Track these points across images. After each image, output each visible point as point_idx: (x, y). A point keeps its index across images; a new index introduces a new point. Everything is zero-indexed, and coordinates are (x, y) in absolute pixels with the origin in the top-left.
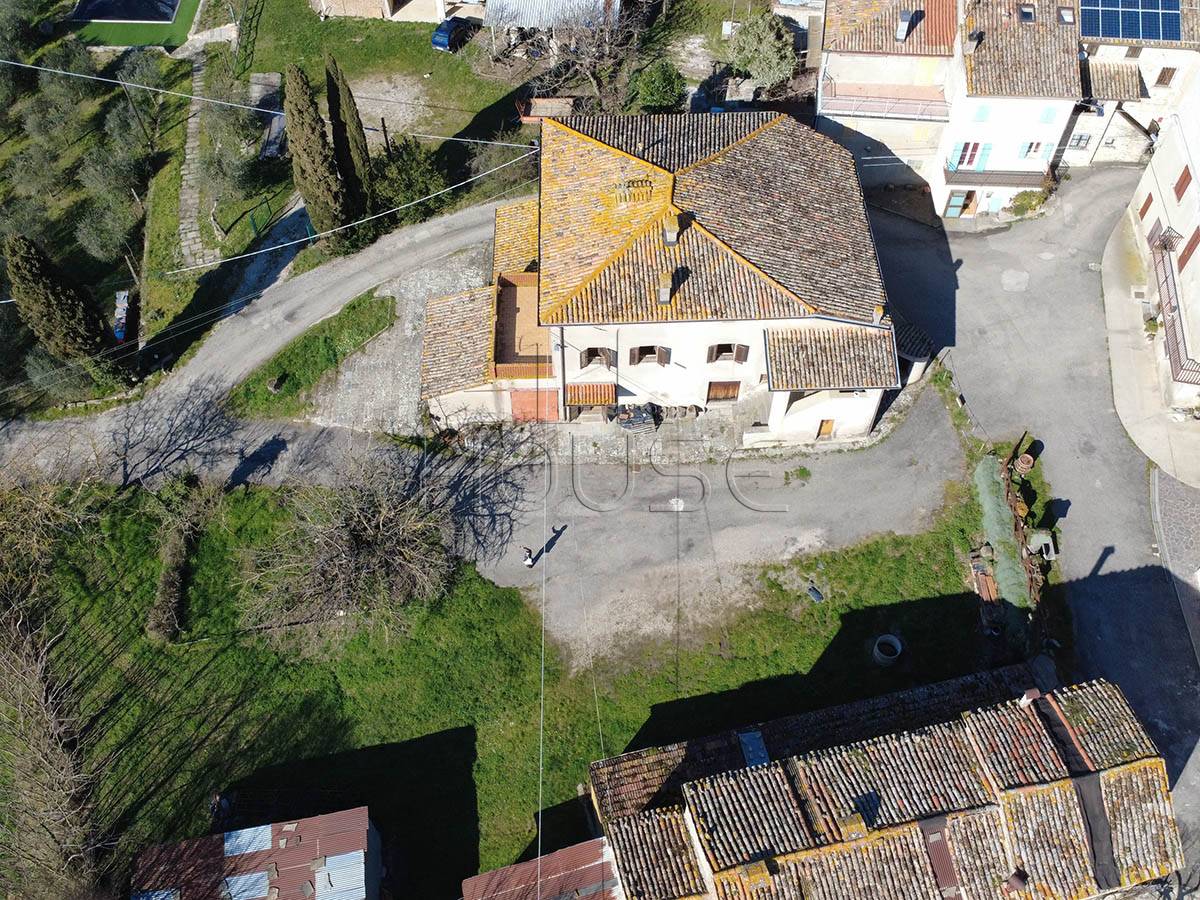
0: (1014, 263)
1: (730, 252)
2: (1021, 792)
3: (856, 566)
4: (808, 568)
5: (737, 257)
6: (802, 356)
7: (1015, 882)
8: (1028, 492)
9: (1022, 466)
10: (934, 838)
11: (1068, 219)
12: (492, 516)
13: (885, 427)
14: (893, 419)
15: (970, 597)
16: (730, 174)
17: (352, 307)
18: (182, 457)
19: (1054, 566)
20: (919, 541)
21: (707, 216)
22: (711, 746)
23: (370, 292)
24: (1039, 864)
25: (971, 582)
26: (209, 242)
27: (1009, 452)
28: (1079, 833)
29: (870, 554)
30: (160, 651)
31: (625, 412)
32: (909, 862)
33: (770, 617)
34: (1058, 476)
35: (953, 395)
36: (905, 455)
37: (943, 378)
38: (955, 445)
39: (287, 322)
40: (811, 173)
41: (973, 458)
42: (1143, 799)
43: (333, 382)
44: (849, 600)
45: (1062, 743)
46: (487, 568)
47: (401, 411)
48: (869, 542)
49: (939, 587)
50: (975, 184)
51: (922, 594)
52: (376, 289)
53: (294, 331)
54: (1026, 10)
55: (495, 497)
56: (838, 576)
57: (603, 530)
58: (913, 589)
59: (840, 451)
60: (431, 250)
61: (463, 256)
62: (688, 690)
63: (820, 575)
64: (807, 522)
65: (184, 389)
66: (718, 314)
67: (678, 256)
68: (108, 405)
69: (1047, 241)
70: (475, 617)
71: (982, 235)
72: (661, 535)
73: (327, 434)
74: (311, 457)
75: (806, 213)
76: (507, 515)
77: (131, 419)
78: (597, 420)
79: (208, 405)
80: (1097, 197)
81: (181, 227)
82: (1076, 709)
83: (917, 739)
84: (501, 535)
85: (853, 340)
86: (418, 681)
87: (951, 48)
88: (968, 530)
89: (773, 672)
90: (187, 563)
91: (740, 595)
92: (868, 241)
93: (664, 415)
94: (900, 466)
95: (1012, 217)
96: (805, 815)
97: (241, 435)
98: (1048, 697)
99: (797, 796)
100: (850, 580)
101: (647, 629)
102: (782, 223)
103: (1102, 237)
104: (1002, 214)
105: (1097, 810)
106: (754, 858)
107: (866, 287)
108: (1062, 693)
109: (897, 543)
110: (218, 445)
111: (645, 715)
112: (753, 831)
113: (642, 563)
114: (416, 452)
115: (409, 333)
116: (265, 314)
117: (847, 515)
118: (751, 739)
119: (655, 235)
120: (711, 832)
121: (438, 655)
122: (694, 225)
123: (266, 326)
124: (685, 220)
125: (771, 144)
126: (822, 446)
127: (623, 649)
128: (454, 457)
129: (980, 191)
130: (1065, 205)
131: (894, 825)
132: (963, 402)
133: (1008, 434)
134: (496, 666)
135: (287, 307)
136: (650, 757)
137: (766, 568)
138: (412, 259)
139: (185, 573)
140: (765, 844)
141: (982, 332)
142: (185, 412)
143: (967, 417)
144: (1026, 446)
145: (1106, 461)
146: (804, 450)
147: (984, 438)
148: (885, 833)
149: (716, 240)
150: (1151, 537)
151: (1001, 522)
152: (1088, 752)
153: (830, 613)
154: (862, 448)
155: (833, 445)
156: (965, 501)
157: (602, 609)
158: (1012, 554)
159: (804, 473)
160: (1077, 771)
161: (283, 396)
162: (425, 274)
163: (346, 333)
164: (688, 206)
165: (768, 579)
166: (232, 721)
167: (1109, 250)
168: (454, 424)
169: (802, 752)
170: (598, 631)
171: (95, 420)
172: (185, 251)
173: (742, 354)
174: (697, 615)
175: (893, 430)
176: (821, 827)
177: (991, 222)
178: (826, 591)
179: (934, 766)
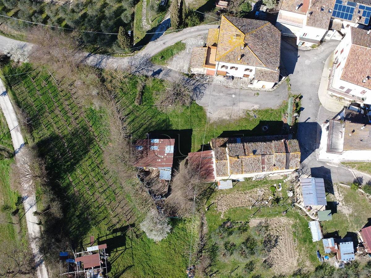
0: (308, 58)
1: (253, 53)
2: (277, 153)
3: (263, 113)
4: (255, 112)
5: (253, 54)
6: (262, 74)
7: (273, 166)
8: (297, 105)
9: (297, 100)
10: (263, 158)
11: (322, 51)
12: (200, 92)
13: (275, 88)
14: (277, 87)
15: (282, 122)
16: (256, 36)
17: (177, 44)
18: (142, 70)
19: (298, 119)
20: (276, 110)
21: (250, 44)
22: (232, 139)
23: (181, 41)
24: (278, 164)
25: (283, 119)
26: (148, 23)
27: (296, 97)
28: (285, 161)
29: (267, 111)
30: (137, 107)
31: (227, 76)
32: (258, 161)
33: (246, 119)
34: (304, 103)
35: (289, 84)
36: (277, 94)
37: (288, 80)
38: (287, 94)
39: (163, 45)
40: (272, 36)
41: (289, 97)
42: (296, 158)
43: (172, 59)
44: (261, 119)
45: (286, 148)
46: (197, 102)
47: (185, 68)
48: (267, 109)
49: (277, 119)
50: (305, 41)
51: (274, 120)
52: (182, 41)
53: (165, 47)
54: (322, 8)
55: (201, 89)
56: (260, 114)
57: (219, 98)
58: (272, 119)
59: (266, 91)
60: (194, 34)
61: (200, 37)
62: (230, 129)
63: (257, 113)
64: (256, 103)
65: (142, 55)
66: (248, 64)
67: (243, 52)
68: (127, 56)
69: (316, 55)
70: (194, 110)
71: (304, 51)
72: (230, 101)
73: (170, 70)
74: (167, 74)
75: (268, 46)
76: (203, 92)
77: (132, 60)
78: (221, 77)
79: (147, 60)
80: (329, 47)
81: (143, 18)
82: (290, 143)
83: (264, 143)
84: (201, 96)
85: (272, 73)
86: (183, 120)
87: (306, 13)
88: (285, 110)
89: (245, 129)
90: (142, 91)
91: (242, 115)
92: (279, 53)
93: (234, 78)
94: (276, 96)
95: (311, 48)
96: (245, 151)
97: (153, 67)
98: (287, 141)
99: (244, 149)
100: (262, 115)
101: (224, 118)
102: (263, 47)
103: (327, 56)
104: (309, 47)
105: (288, 158)
106: (236, 156)
107: (276, 62)
108: (289, 140)
109: (272, 110)
110: (149, 68)
111: (222, 132)
112: (236, 152)
113: (226, 105)
114: (187, 77)
115: (188, 52)
116: (159, 42)
117: (264, 103)
118: (239, 139)
119: (239, 47)
120: (230, 151)
121: (187, 116)
122: (247, 46)
123: (159, 45)
124: (246, 45)
125: (265, 29)
126: (262, 89)
127: (219, 120)
128: (194, 79)
129: (306, 43)
130: (322, 47)
131: (257, 155)
132: (291, 85)
133: (297, 93)
134: (197, 119)
135: (164, 41)
136: (221, 139)
137: (247, 110)
138: (189, 35)
139: (142, 93)
140: (237, 154)
141: (298, 72)
142: (143, 60)
143: (290, 89)
144: (299, 96)
145: (313, 102)
146: (259, 89)
147: (293, 93)
148: (256, 156)
149: (250, 50)
150: (316, 117)
151: (291, 110)
152: (290, 149)
153: (257, 120)
154: (270, 91)
155: (264, 90)
156: (286, 104)
157: (217, 113)
158: (291, 115)
159: (258, 94)
160: (287, 152)
161: (161, 61)
162: (192, 39)
163: (175, 49)
164: (247, 42)
165: (247, 113)
166: (150, 121)
167: (328, 59)
168: (195, 73)
169: (246, 142)
170: (216, 116)
171: (124, 59)
172: (143, 24)
173: (251, 71)
174: (233, 117)
175: (276, 89)
176: (246, 153)
177: (307, 49)
178: (257, 116)
179: (266, 148)
